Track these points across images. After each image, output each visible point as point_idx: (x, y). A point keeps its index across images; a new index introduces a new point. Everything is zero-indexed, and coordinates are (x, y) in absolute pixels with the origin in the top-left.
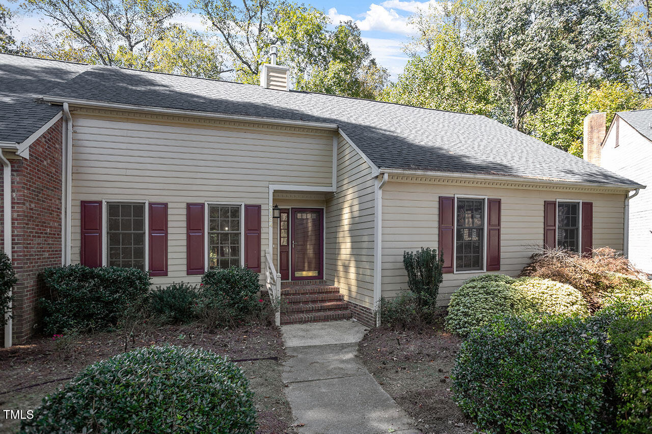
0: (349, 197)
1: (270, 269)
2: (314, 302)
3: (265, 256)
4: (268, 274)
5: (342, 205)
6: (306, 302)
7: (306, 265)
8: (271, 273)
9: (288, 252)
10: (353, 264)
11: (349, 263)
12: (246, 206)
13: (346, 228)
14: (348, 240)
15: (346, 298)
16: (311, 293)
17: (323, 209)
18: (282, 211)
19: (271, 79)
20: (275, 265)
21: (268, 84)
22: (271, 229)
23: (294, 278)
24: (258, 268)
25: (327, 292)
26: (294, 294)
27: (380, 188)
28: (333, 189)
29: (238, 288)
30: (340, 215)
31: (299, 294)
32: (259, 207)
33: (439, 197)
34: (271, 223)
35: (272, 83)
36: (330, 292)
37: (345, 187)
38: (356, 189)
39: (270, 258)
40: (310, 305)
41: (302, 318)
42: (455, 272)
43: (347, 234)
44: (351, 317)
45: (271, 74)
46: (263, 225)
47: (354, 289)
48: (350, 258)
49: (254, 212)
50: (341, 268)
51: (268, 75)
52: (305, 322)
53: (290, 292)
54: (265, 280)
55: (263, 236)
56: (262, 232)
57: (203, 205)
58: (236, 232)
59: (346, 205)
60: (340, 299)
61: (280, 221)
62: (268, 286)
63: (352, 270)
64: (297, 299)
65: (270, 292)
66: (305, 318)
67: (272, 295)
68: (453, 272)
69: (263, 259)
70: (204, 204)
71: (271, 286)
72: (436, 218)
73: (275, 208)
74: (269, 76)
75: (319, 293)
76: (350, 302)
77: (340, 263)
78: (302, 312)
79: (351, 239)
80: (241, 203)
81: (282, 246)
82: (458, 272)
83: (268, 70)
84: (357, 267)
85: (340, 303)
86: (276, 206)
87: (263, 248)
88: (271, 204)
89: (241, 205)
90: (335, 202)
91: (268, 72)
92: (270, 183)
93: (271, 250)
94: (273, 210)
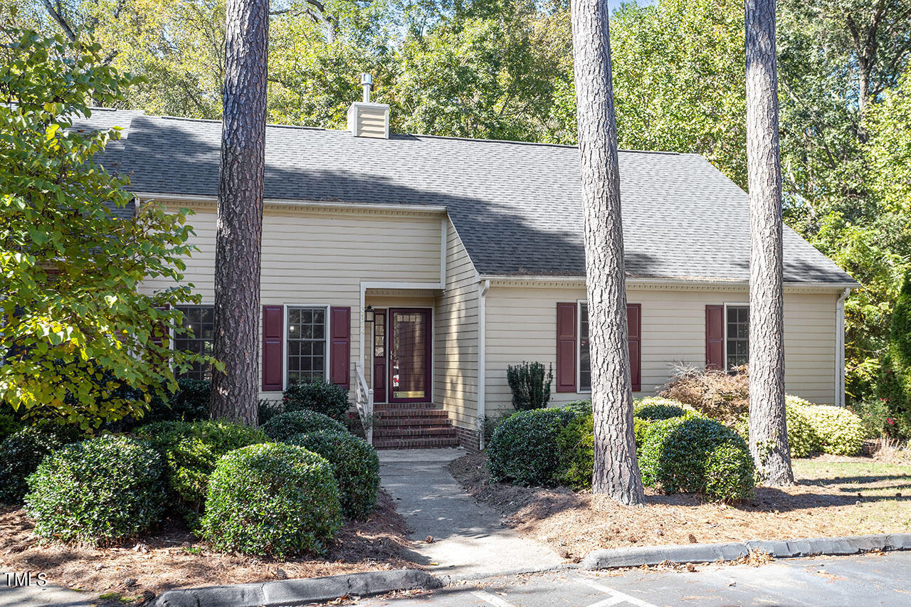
0: (457, 299)
1: (361, 384)
2: (414, 426)
3: (355, 370)
4: (358, 391)
5: (451, 308)
6: (405, 427)
7: (412, 384)
8: (362, 390)
9: (385, 366)
10: (460, 380)
11: (457, 380)
12: (332, 308)
13: (454, 336)
14: (456, 351)
15: (454, 423)
16: (412, 417)
17: (431, 309)
18: (376, 312)
19: (363, 122)
20: (368, 382)
21: (359, 131)
22: (363, 336)
23: (392, 400)
24: (346, 384)
25: (432, 417)
26: (390, 418)
27: (483, 295)
28: (442, 286)
29: (325, 405)
30: (448, 320)
31: (396, 417)
32: (348, 309)
33: (558, 303)
34: (363, 330)
35: (364, 128)
36: (437, 416)
37: (453, 286)
38: (463, 290)
39: (361, 371)
40: (410, 430)
41: (398, 443)
42: (578, 391)
43: (455, 344)
44: (458, 445)
45: (363, 116)
46: (353, 331)
47: (461, 410)
48: (458, 373)
49: (342, 315)
50: (449, 386)
51: (358, 117)
52: (402, 448)
53: (385, 415)
54: (355, 399)
55: (352, 345)
56: (351, 340)
57: (281, 308)
58: (320, 340)
59: (455, 308)
60: (448, 425)
61: (375, 325)
62: (359, 406)
63: (460, 388)
64: (393, 423)
65: (361, 413)
66: (402, 443)
67: (363, 416)
68: (576, 392)
69: (352, 374)
70: (283, 306)
71: (362, 406)
72: (554, 327)
73: (368, 309)
74: (359, 119)
75: (422, 417)
76: (458, 427)
77: (448, 380)
78: (399, 437)
79: (460, 351)
80: (326, 305)
81: (377, 357)
82: (582, 392)
83: (358, 111)
84: (464, 384)
85: (446, 429)
86: (370, 307)
87: (352, 360)
88: (363, 306)
89: (326, 307)
90: (444, 302)
91: (359, 114)
92: (362, 279)
93: (362, 362)
94: (365, 311)
